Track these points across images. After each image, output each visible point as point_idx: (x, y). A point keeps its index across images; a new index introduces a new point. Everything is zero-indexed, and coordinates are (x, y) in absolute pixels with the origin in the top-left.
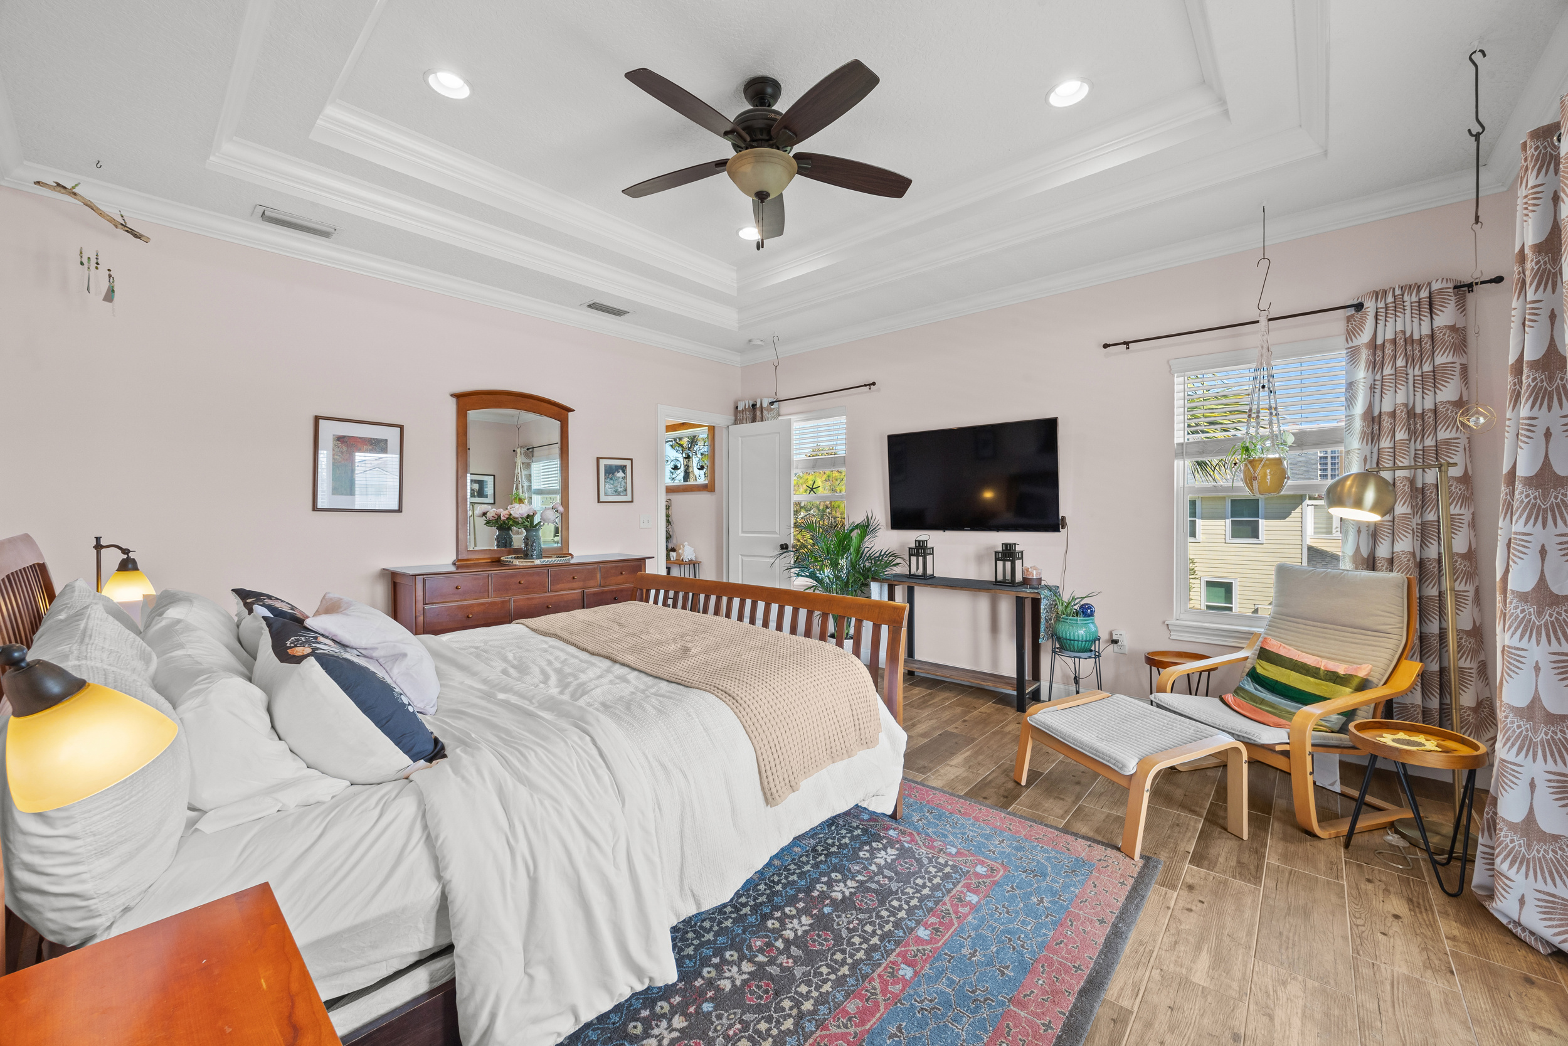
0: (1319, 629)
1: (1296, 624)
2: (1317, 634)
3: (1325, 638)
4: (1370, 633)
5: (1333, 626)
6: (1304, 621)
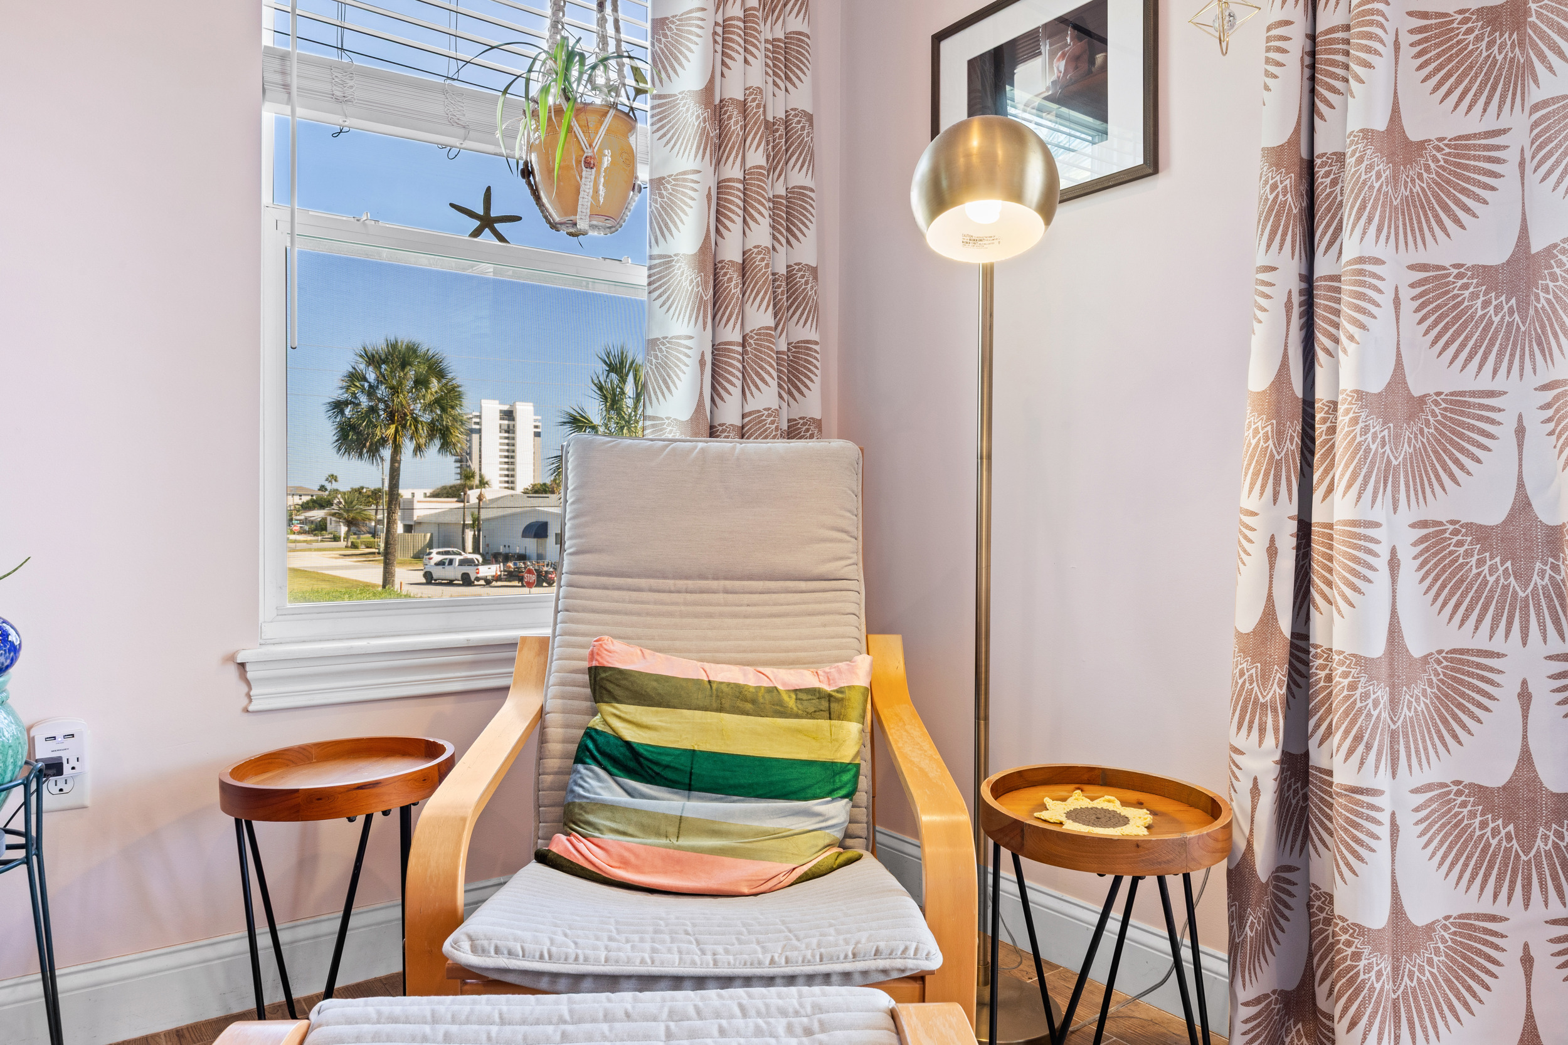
0: (690, 597)
1: (635, 595)
2: (690, 609)
3: (710, 616)
4: (803, 585)
5: (722, 583)
6: (653, 582)
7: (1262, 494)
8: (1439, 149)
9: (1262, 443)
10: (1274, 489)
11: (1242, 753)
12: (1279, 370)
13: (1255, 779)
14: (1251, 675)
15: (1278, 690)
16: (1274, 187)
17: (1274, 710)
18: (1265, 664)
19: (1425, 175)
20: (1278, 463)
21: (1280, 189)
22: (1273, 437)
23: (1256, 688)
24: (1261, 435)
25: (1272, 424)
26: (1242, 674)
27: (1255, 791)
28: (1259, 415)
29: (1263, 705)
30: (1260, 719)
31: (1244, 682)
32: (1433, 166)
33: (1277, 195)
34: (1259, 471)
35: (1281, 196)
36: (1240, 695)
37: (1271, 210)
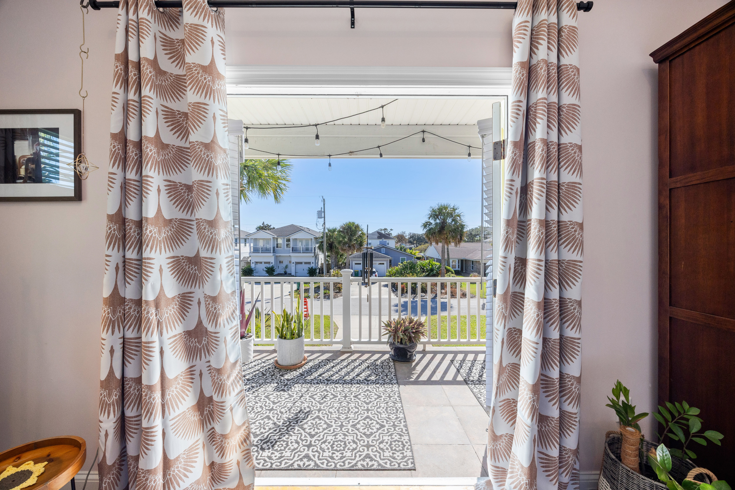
7: (107, 333)
8: (176, 222)
9: (107, 315)
10: (112, 330)
11: (102, 422)
12: (113, 290)
13: (106, 431)
14: (105, 395)
15: (115, 398)
16: (110, 228)
17: (114, 405)
18: (109, 390)
19: (172, 229)
20: (114, 322)
21: (112, 229)
22: (111, 313)
23: (106, 399)
24: (106, 312)
25: (111, 309)
26: (101, 395)
27: (107, 435)
28: (106, 306)
29: (109, 404)
30: (108, 409)
31: (102, 398)
32: (174, 226)
33: (111, 231)
34: (106, 325)
35: (113, 232)
36: (101, 402)
37: (109, 236)
